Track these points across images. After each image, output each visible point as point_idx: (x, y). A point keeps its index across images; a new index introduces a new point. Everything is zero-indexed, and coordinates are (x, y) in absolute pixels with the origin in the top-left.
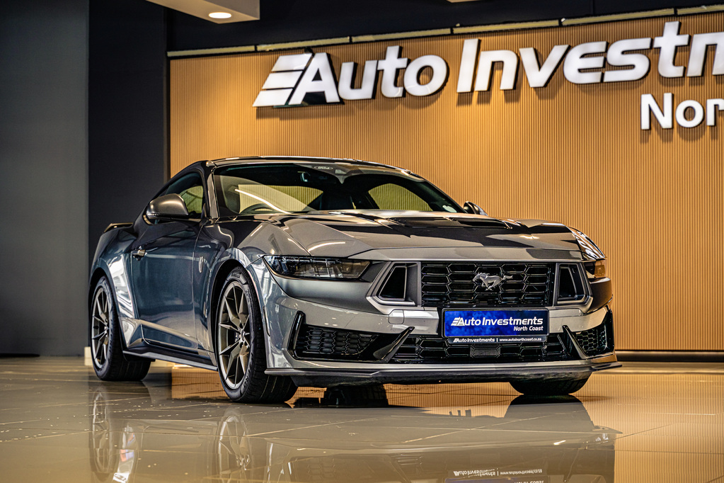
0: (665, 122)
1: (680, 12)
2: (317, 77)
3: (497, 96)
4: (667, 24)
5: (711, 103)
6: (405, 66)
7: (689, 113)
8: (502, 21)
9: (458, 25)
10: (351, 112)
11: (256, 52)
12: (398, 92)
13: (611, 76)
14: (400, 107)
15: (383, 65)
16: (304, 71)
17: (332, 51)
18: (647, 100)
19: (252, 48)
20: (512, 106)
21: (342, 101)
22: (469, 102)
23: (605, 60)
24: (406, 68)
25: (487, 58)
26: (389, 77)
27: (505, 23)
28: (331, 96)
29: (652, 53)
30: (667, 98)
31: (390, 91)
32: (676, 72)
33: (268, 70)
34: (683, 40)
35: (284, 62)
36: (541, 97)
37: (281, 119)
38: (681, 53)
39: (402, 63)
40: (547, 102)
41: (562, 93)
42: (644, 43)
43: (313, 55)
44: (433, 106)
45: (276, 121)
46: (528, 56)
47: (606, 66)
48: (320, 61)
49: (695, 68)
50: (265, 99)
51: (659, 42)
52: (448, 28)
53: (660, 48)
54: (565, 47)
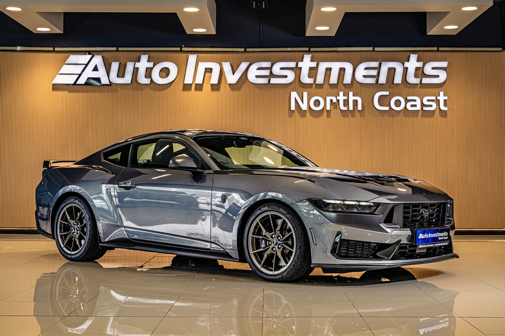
0: (304, 107)
1: (312, 49)
2: (96, 69)
3: (207, 88)
4: (305, 55)
5: (328, 99)
6: (152, 67)
7: (317, 103)
8: (209, 46)
9: (183, 46)
10: (116, 91)
11: (54, 51)
12: (147, 81)
13: (274, 81)
14: (147, 89)
15: (138, 65)
16: (87, 65)
17: (105, 54)
18: (294, 95)
19: (52, 49)
20: (215, 93)
21: (111, 84)
22: (190, 89)
23: (271, 72)
24: (152, 68)
25: (203, 66)
26: (142, 72)
27: (210, 47)
28: (104, 81)
29: (297, 70)
30: (305, 94)
31: (143, 80)
32: (309, 81)
33: (63, 62)
34: (314, 64)
35: (73, 58)
36: (232, 89)
37: (69, 92)
38: (313, 72)
39: (150, 65)
40: (235, 93)
41: (244, 88)
42: (292, 64)
43: (93, 56)
44: (168, 90)
45: (66, 93)
46: (227, 67)
47: (272, 75)
48: (98, 60)
49: (320, 79)
50: (60, 80)
51: (300, 64)
52: (179, 47)
53: (301, 68)
54: (247, 64)
